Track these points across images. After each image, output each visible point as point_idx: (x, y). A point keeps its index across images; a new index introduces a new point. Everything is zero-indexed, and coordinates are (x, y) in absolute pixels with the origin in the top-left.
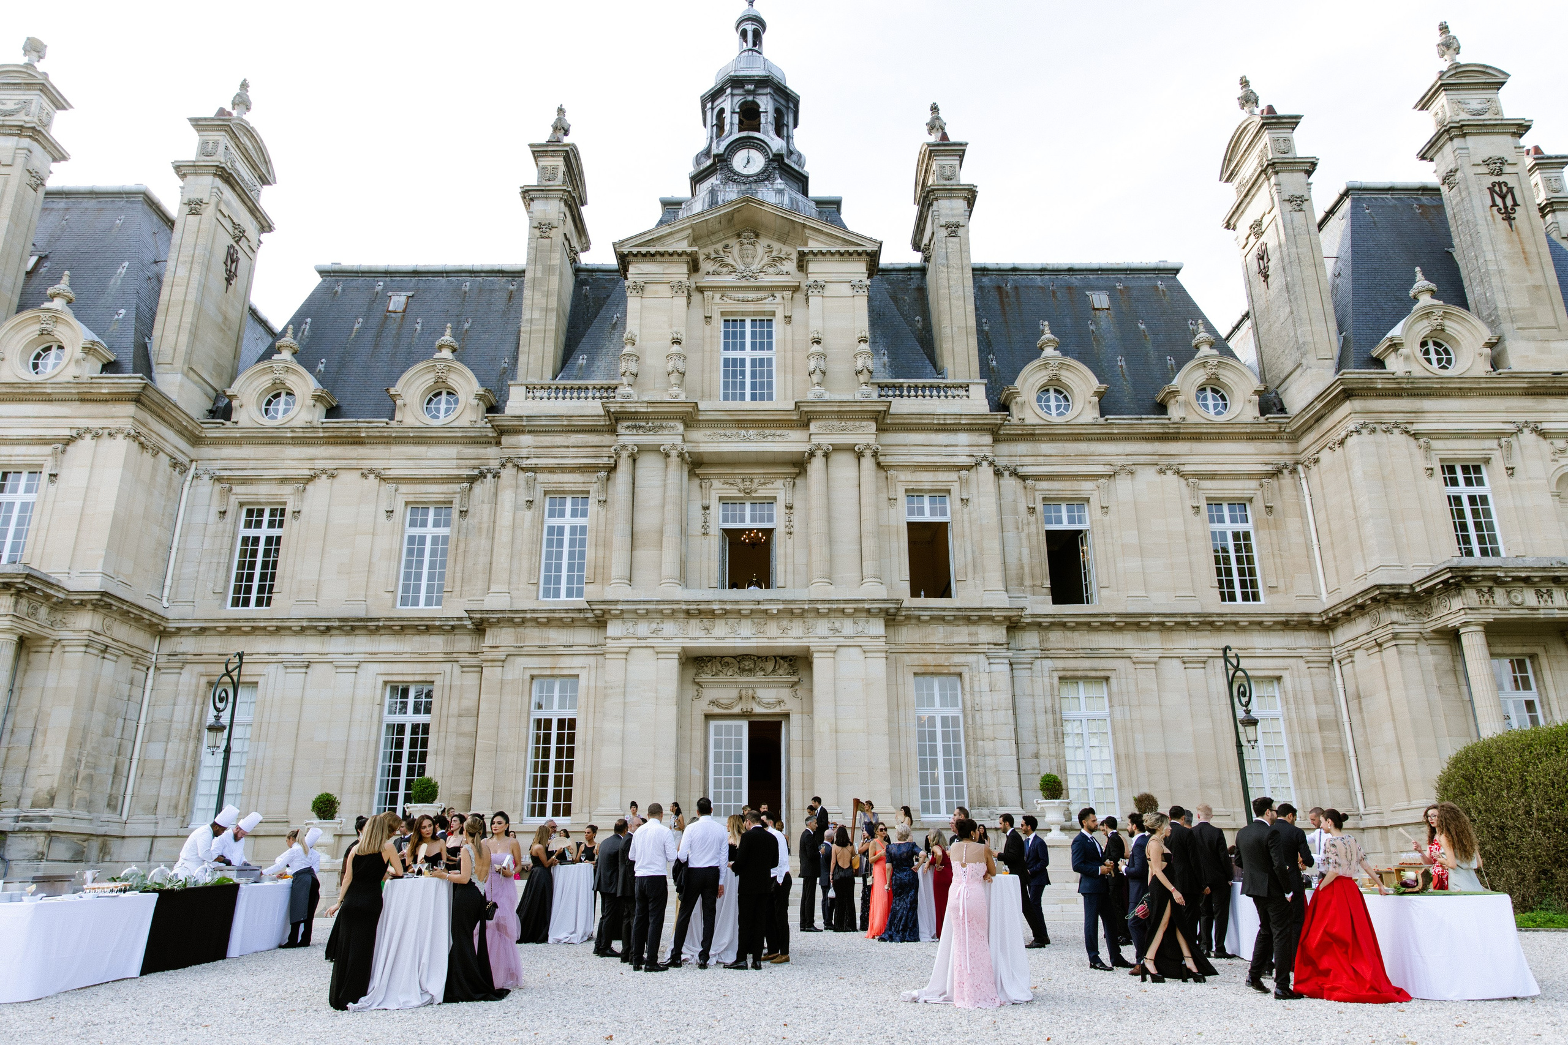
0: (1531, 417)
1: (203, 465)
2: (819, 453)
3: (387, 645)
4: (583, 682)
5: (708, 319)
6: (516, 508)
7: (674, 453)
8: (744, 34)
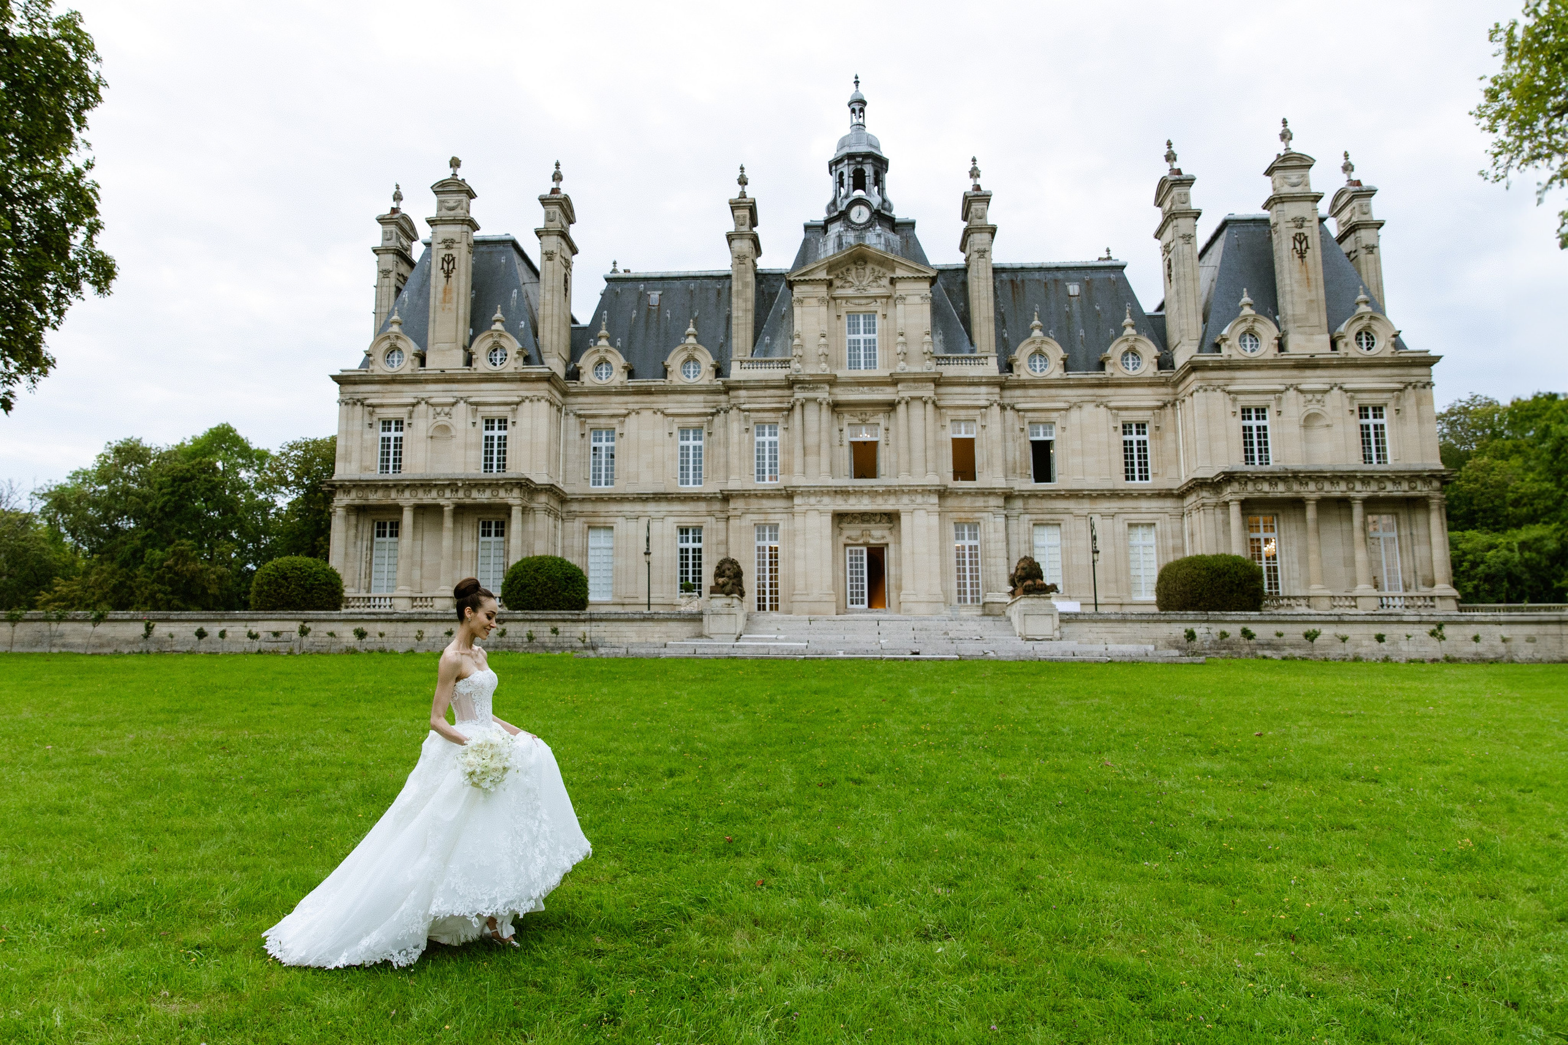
0: (1294, 381)
1: (569, 408)
2: (903, 402)
3: (677, 507)
4: (781, 527)
5: (839, 317)
6: (740, 432)
7: (824, 403)
8: (853, 111)
